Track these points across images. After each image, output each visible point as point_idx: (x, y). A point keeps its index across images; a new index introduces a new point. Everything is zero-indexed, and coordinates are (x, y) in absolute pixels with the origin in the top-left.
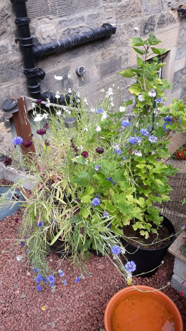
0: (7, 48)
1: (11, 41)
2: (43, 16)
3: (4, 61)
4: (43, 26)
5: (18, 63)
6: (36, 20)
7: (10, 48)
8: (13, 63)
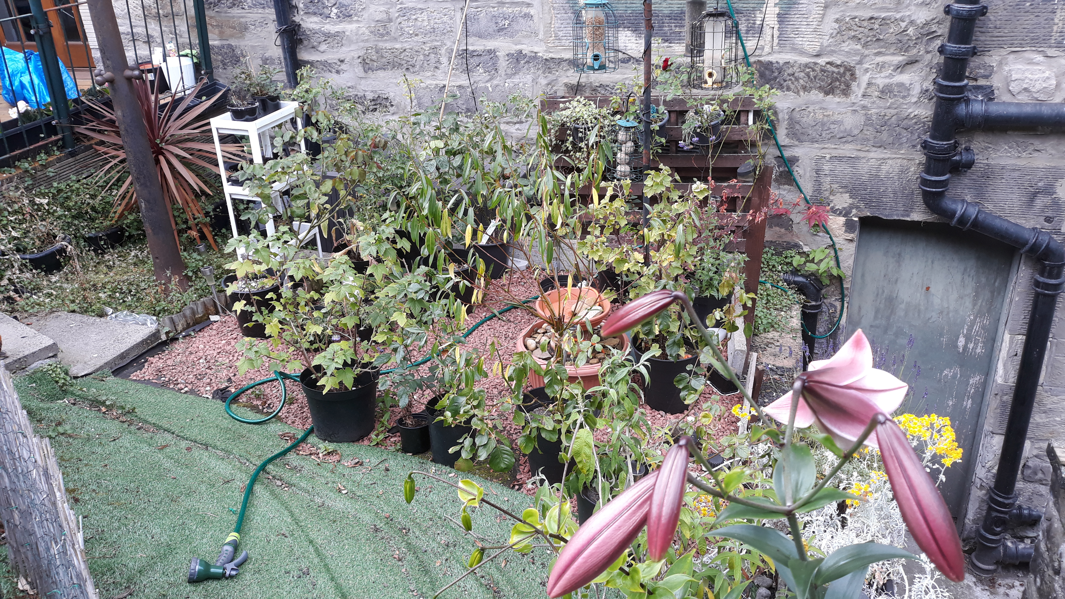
0: (909, 90)
1: (925, 80)
2: (1028, 48)
3: (893, 111)
4: (1021, 67)
5: (924, 123)
6: (1003, 52)
7: (916, 91)
8: (912, 119)
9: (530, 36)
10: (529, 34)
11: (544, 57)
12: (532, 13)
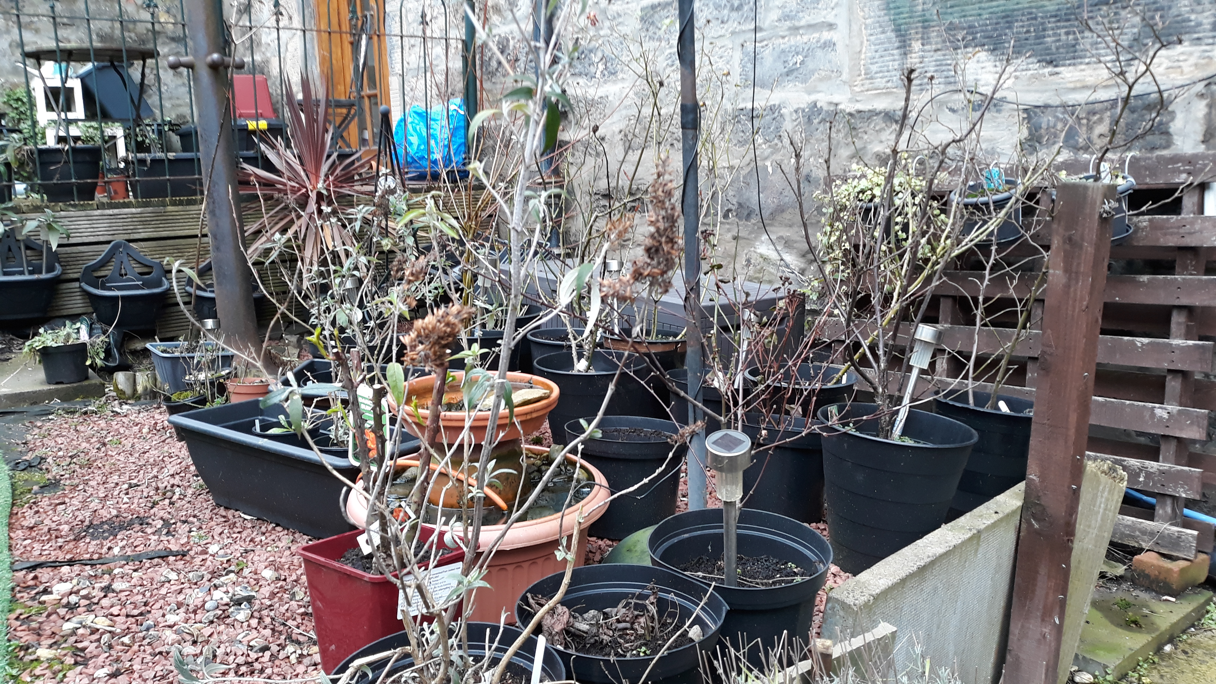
9: (830, 78)
10: (828, 73)
11: (848, 111)
12: (835, 39)
